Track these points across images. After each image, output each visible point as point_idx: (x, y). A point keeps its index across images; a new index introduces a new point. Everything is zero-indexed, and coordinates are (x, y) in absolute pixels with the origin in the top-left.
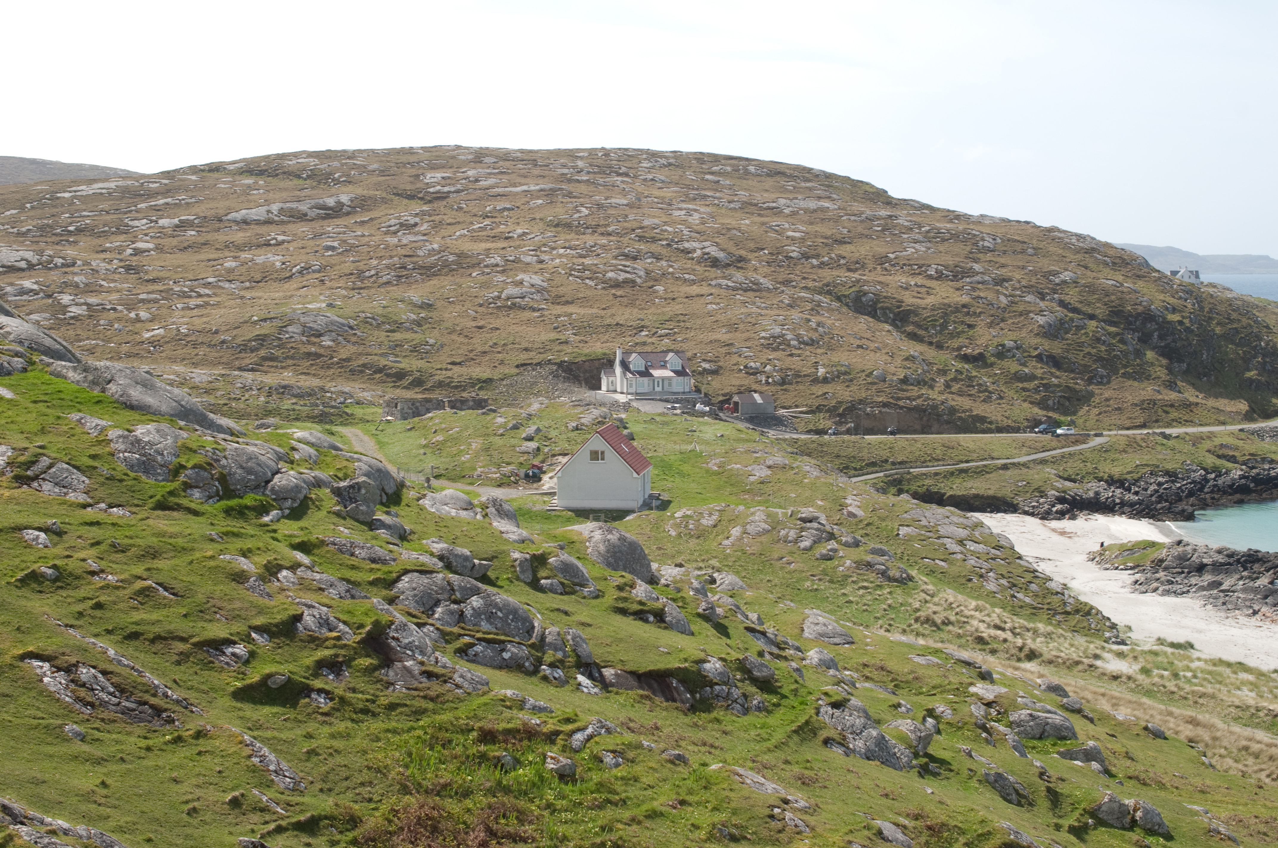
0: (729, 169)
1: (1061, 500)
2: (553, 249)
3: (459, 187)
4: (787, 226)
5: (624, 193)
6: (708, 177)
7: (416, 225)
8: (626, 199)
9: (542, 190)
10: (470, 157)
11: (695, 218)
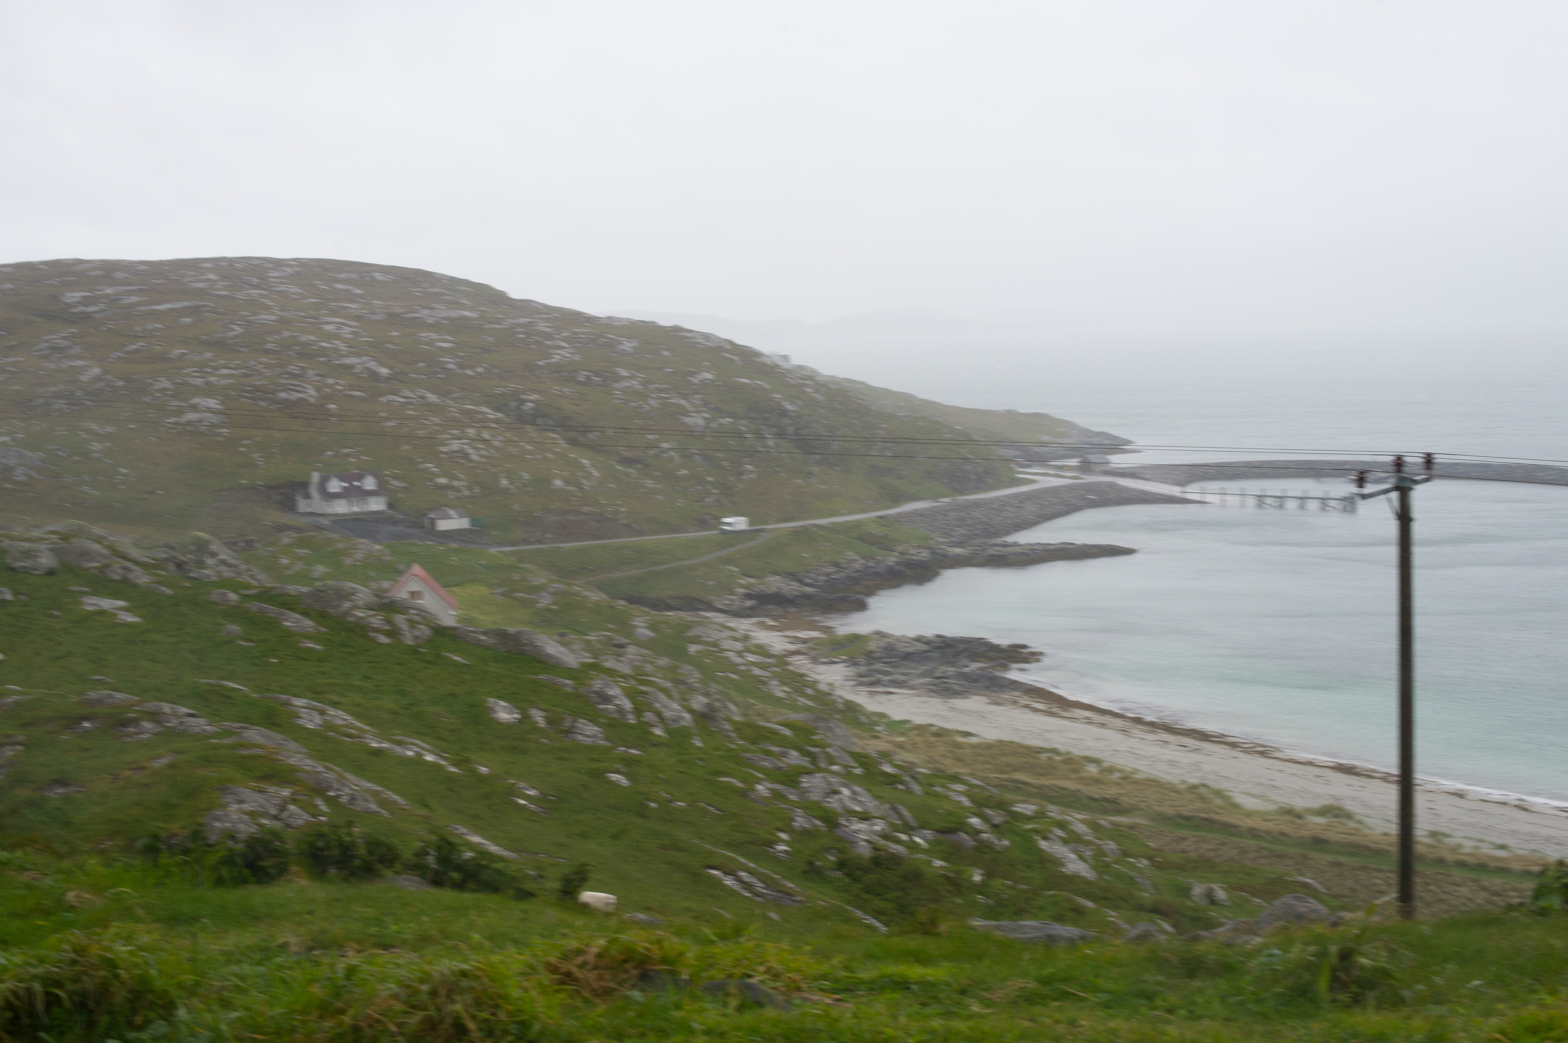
0: (354, 276)
1: (748, 596)
2: (216, 369)
3: (102, 306)
4: (434, 336)
5: (267, 308)
6: (340, 286)
7: (68, 348)
8: (272, 314)
9: (188, 307)
10: (100, 273)
11: (346, 332)
